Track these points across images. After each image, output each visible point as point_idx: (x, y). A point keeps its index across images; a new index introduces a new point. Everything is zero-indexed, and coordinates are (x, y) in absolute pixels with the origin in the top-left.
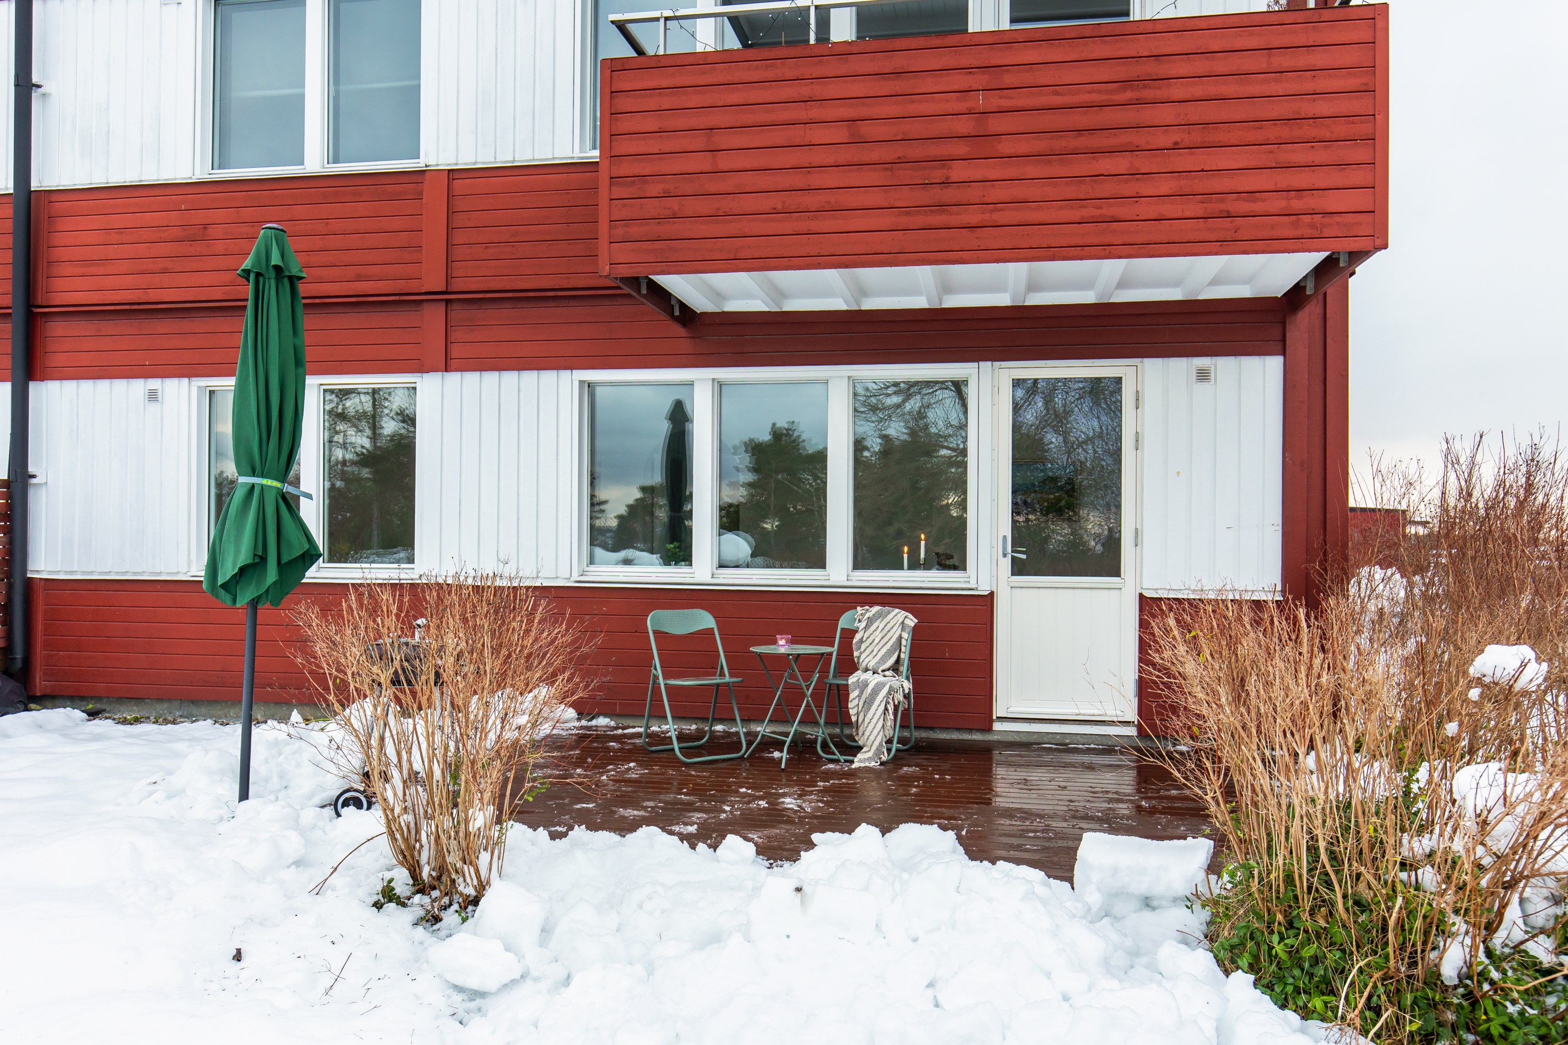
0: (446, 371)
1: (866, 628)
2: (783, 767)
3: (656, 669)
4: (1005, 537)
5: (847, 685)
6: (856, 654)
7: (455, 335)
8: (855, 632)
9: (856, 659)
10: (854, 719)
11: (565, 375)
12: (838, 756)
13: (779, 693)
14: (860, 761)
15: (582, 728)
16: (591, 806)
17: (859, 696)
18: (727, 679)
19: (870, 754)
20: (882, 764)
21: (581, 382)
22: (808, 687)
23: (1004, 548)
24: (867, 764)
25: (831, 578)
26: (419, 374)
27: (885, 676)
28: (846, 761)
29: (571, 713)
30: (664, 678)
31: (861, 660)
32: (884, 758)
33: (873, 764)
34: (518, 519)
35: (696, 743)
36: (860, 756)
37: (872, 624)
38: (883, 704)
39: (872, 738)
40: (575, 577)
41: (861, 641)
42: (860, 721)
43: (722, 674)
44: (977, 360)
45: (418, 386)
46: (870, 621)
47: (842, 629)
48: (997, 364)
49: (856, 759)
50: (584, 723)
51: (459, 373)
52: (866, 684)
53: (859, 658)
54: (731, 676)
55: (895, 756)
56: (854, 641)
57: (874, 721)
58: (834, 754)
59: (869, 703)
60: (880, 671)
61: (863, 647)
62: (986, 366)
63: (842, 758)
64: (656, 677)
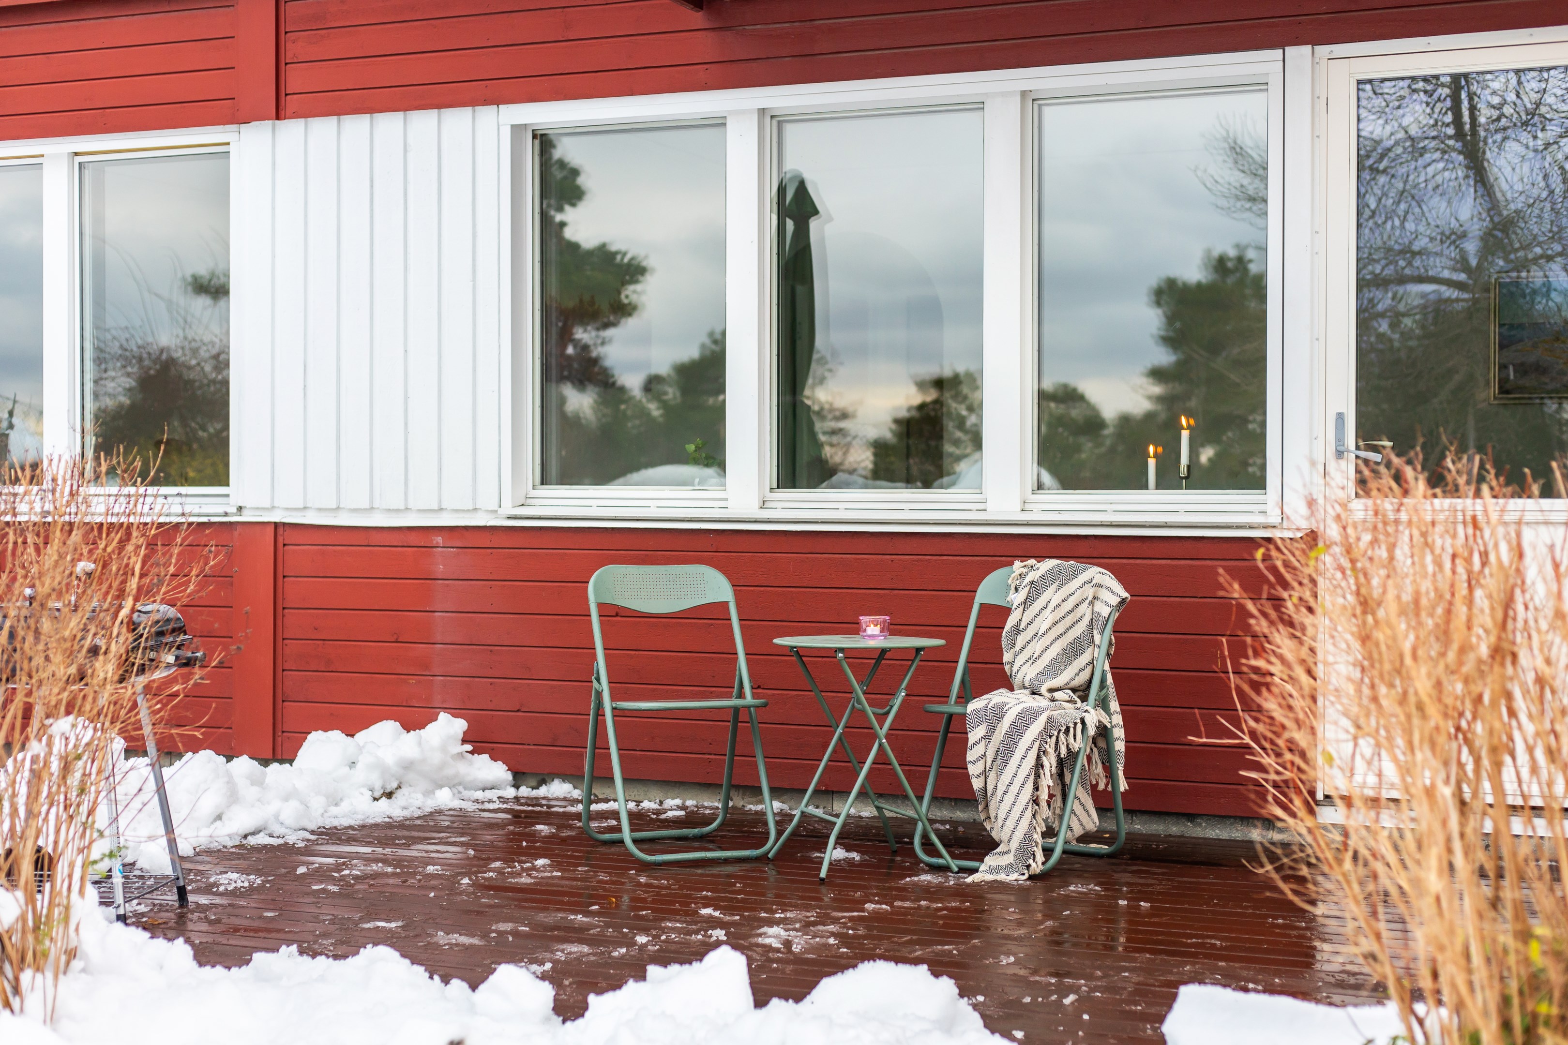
0: (278, 118)
1: (1026, 603)
3: (598, 680)
4: (1340, 417)
5: (964, 716)
6: (1007, 657)
7: (294, 49)
8: (1005, 612)
9: (1007, 668)
10: (977, 784)
11: (487, 115)
12: (947, 859)
13: (839, 730)
14: (991, 870)
16: (393, 925)
17: (987, 737)
19: (1009, 859)
20: (1031, 878)
21: (517, 130)
23: (1340, 439)
24: (1002, 877)
25: (989, 506)
26: (234, 127)
27: (1053, 700)
28: (962, 870)
30: (613, 698)
31: (1015, 669)
32: (1037, 867)
33: (1014, 876)
34: (406, 398)
35: (696, 831)
36: (990, 860)
37: (1039, 595)
38: (1033, 754)
39: (1010, 824)
40: (509, 509)
41: (1017, 630)
42: (990, 788)
44: (1280, 43)
45: (232, 149)
46: (1036, 589)
47: (982, 606)
48: (1323, 50)
49: (983, 868)
50: (524, 791)
51: (302, 121)
52: (999, 713)
53: (1012, 664)
55: (1060, 861)
56: (1004, 630)
57: (1014, 789)
58: (940, 856)
59: (1005, 751)
60: (1043, 690)
61: (1021, 640)
62: (1298, 54)
63: (954, 864)
64: (599, 694)
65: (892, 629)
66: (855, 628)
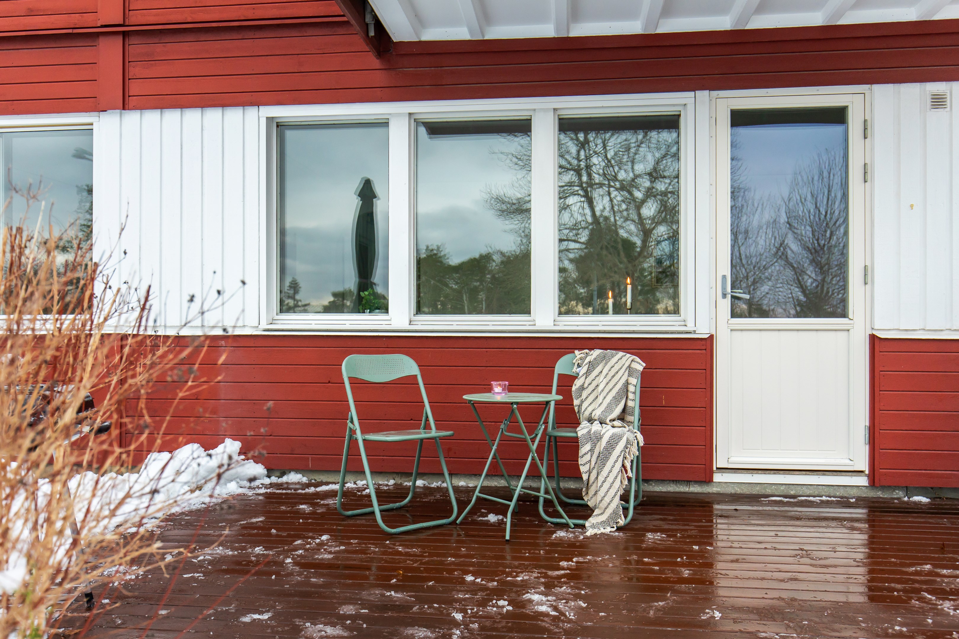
0: (124, 109)
1: (588, 373)
2: (508, 537)
3: (352, 422)
4: (724, 277)
5: (577, 438)
6: (576, 402)
7: (134, 70)
8: (574, 378)
9: (576, 409)
10: (585, 477)
11: (252, 112)
12: (566, 519)
13: (494, 448)
14: (593, 526)
15: (272, 485)
17: (592, 450)
18: (434, 433)
19: (604, 518)
20: (619, 529)
21: (270, 120)
22: (533, 440)
23: (724, 288)
24: (602, 530)
25: (537, 323)
26: (96, 114)
27: (613, 427)
28: (576, 526)
29: (259, 469)
30: (363, 432)
31: (583, 409)
32: (622, 522)
33: (608, 530)
34: (202, 265)
35: (397, 505)
36: (592, 520)
37: (594, 369)
38: (621, 459)
39: (607, 499)
40: (264, 325)
41: (582, 388)
42: (592, 479)
43: (427, 427)
44: (694, 90)
45: (95, 127)
46: (592, 366)
47: (560, 375)
48: (715, 93)
49: (587, 524)
50: (274, 479)
51: (138, 112)
52: (599, 437)
53: (580, 406)
54: (438, 428)
55: (632, 520)
56: (574, 388)
57: (610, 479)
58: (562, 517)
59: (603, 458)
60: (608, 421)
61: (585, 394)
62: (703, 95)
63: (571, 522)
64: (352, 432)
65: (511, 389)
66: (489, 389)
